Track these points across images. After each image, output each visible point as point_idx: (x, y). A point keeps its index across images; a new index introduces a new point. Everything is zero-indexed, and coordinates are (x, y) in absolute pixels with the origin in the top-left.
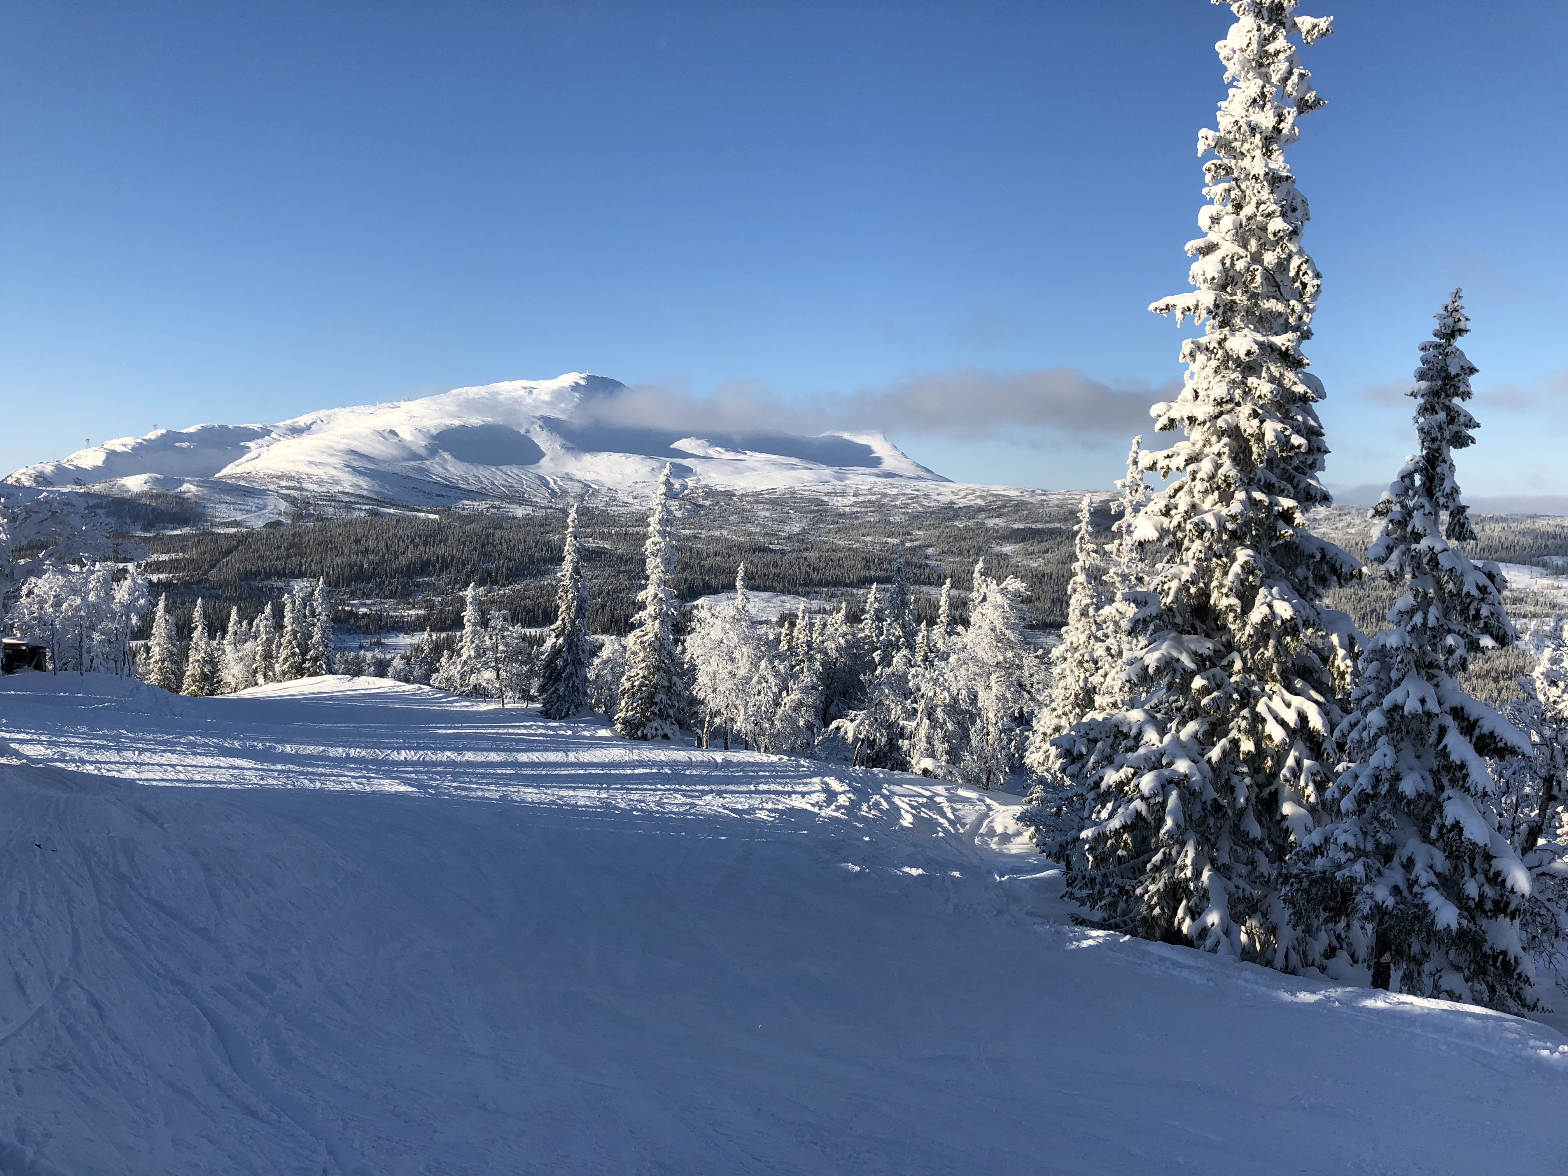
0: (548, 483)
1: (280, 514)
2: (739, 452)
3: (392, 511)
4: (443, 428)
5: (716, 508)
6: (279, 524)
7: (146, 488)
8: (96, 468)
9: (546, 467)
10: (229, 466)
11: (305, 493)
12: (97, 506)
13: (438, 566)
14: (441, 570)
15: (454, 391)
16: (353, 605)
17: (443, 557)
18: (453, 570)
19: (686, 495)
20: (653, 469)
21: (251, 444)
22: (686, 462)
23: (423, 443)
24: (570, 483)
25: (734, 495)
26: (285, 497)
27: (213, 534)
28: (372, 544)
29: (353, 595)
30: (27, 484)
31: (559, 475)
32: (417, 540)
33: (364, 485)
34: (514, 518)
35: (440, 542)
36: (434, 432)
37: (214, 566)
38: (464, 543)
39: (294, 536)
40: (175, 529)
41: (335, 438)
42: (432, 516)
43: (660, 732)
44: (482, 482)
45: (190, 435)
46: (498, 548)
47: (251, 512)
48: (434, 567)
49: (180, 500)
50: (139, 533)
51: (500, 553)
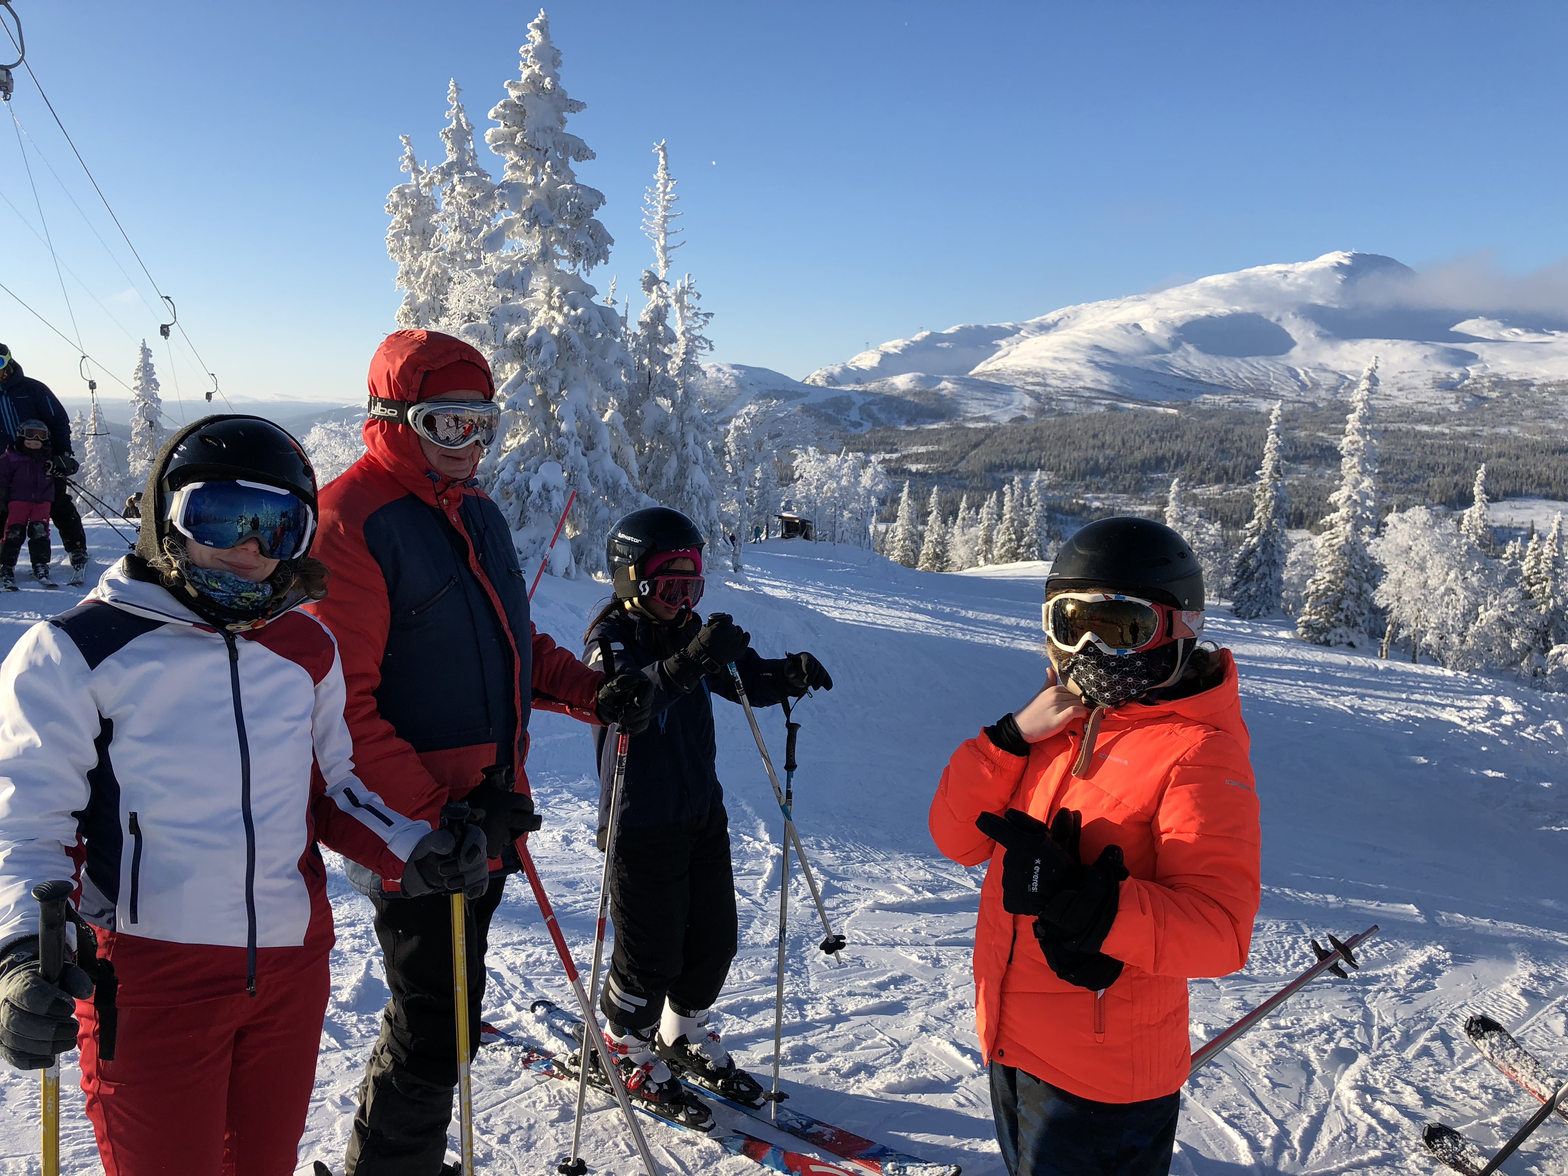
0: (1298, 374)
1: (1024, 409)
2: (1544, 333)
3: (1131, 406)
4: (1189, 319)
5: (1506, 400)
6: (1023, 419)
7: (911, 386)
8: (873, 369)
9: (1297, 357)
10: (982, 364)
11: (1049, 389)
12: (871, 403)
13: (1173, 462)
14: (1176, 466)
15: (1201, 280)
16: (1087, 499)
17: (1179, 454)
18: (1188, 466)
19: (1467, 386)
20: (1426, 357)
21: (1003, 343)
22: (1470, 347)
23: (1167, 336)
24: (1323, 374)
25: (1533, 385)
26: (1030, 393)
27: (964, 428)
28: (1108, 438)
29: (1087, 488)
30: (820, 384)
31: (1311, 365)
32: (1154, 436)
33: (1105, 380)
34: (1258, 413)
35: (1177, 437)
36: (1179, 324)
37: (963, 458)
38: (1202, 439)
39: (1035, 430)
40: (933, 423)
41: (1080, 334)
42: (1171, 411)
43: (1345, 640)
44: (1225, 375)
45: (950, 335)
46: (1237, 445)
47: (997, 407)
48: (1169, 462)
49: (939, 397)
50: (903, 427)
51: (1239, 450)
